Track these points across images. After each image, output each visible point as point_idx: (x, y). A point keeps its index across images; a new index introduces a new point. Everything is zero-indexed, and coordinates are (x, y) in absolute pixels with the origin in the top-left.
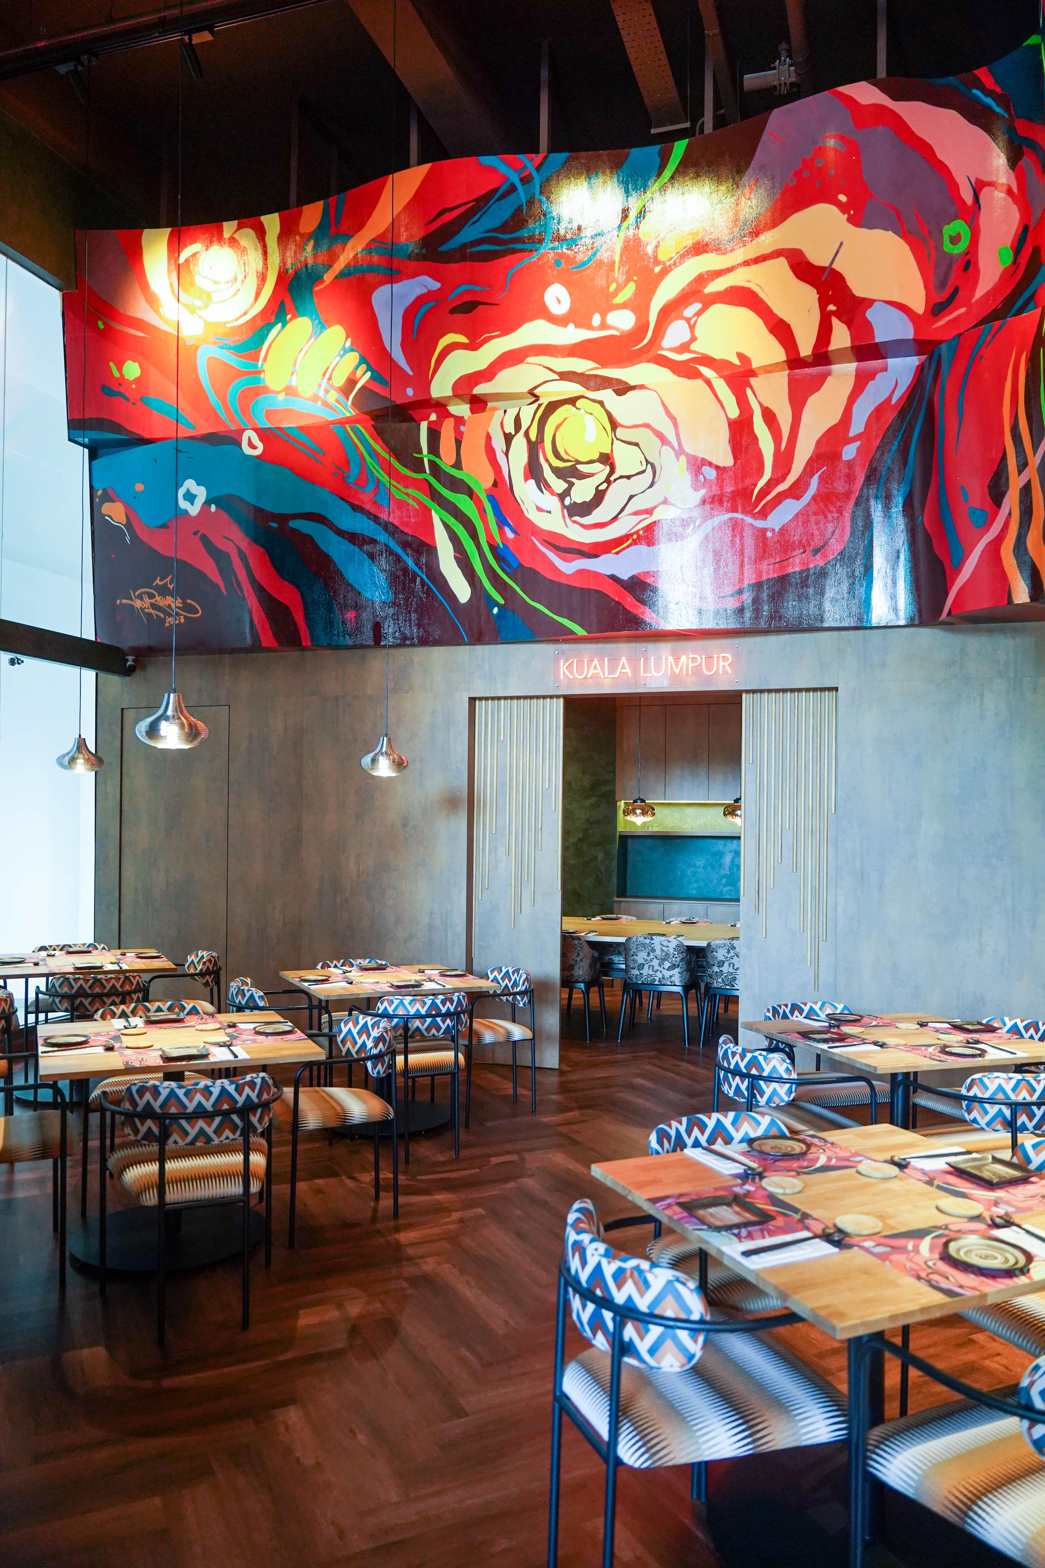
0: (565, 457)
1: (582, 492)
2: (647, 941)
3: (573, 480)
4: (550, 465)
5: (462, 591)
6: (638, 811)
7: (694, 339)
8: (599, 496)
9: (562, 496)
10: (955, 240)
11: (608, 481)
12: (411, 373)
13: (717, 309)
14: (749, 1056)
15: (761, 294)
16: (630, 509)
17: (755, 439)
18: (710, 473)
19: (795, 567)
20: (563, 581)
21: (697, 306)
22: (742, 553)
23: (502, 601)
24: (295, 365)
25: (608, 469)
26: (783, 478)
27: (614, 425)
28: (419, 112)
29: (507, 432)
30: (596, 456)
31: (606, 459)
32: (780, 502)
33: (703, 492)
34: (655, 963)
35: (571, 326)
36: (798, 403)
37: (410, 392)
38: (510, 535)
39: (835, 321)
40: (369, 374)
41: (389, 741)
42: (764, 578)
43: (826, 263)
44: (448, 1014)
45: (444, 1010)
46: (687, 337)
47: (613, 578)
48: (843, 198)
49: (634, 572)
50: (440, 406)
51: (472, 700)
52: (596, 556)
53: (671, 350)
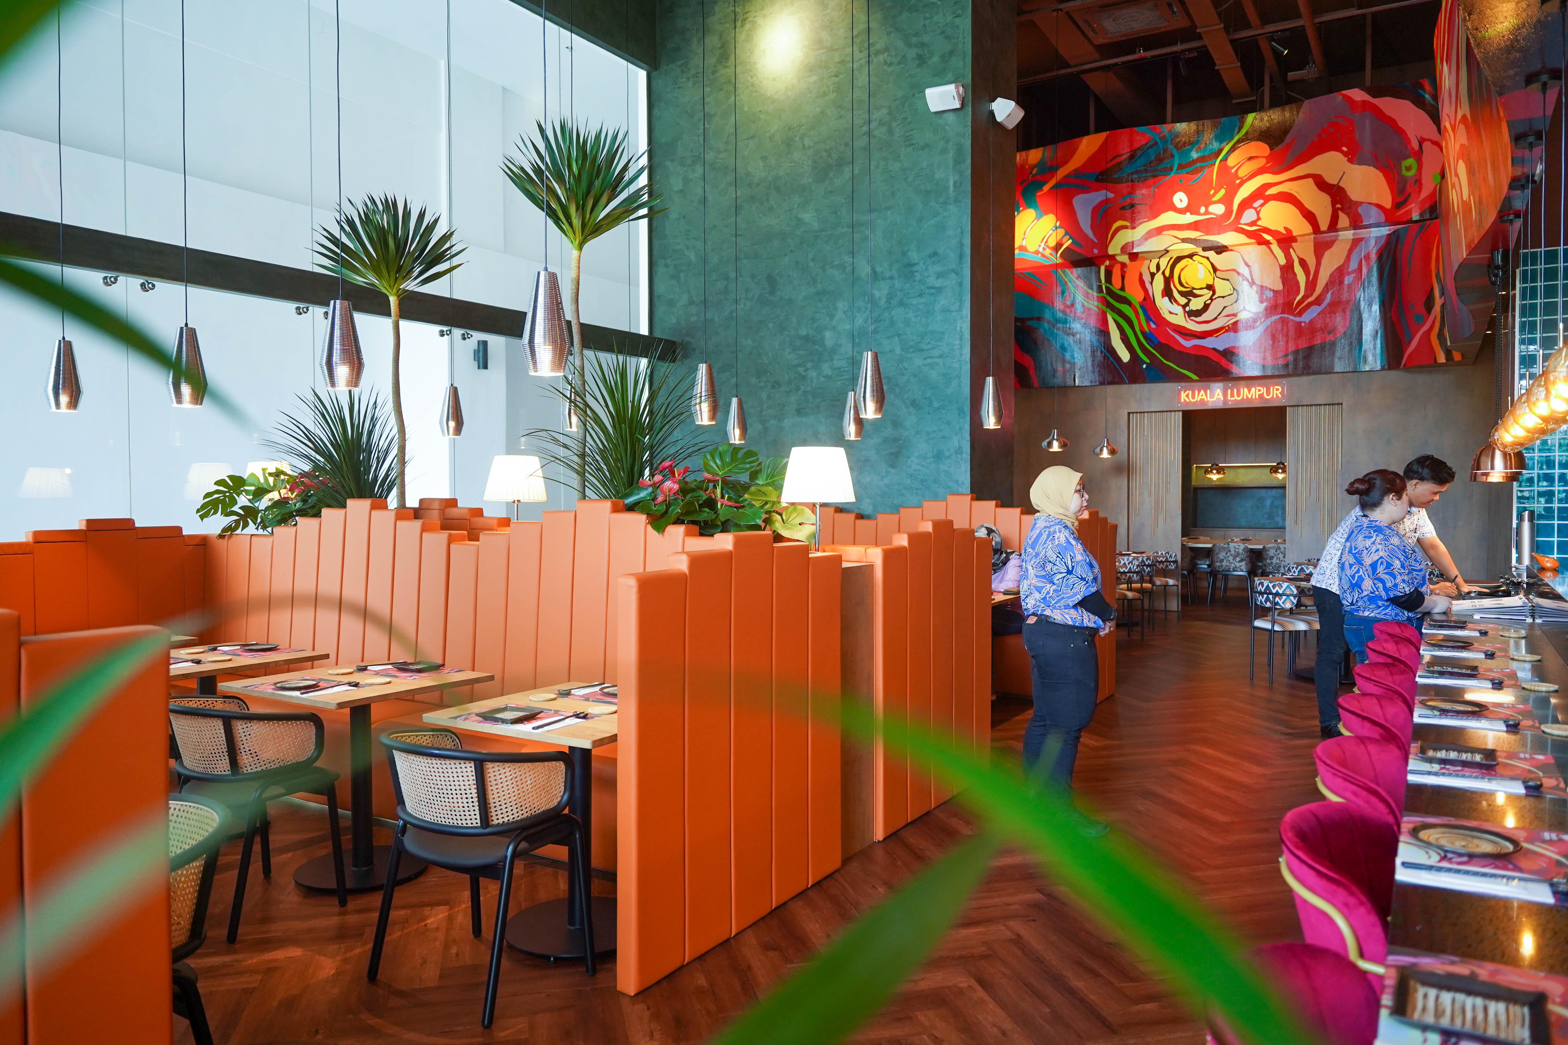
0: (1186, 286)
1: (1196, 304)
2: (1226, 546)
3: (1191, 298)
4: (1177, 290)
5: (1125, 356)
6: (1214, 471)
7: (1259, 219)
8: (1206, 307)
9: (1184, 307)
10: (1409, 169)
11: (1211, 299)
12: (1096, 241)
13: (1272, 203)
14: (1300, 568)
15: (1298, 197)
16: (1224, 314)
17: (1295, 275)
18: (1270, 294)
19: (1318, 341)
20: (1185, 351)
21: (1261, 202)
22: (1287, 335)
23: (1148, 361)
24: (1025, 234)
25: (1211, 292)
26: (1311, 295)
27: (1215, 270)
28: (1095, 95)
29: (1152, 271)
30: (1205, 286)
31: (1210, 287)
32: (1309, 307)
33: (1265, 304)
34: (1231, 558)
35: (1188, 214)
36: (1319, 256)
37: (1096, 251)
38: (1153, 326)
39: (1341, 214)
40: (1070, 241)
41: (1107, 440)
42: (1300, 347)
43: (1335, 183)
44: (1148, 566)
45: (1147, 563)
46: (1255, 218)
47: (1214, 349)
48: (1345, 149)
49: (1227, 346)
50: (1112, 258)
51: (1129, 413)
52: (1204, 338)
53: (1246, 224)
